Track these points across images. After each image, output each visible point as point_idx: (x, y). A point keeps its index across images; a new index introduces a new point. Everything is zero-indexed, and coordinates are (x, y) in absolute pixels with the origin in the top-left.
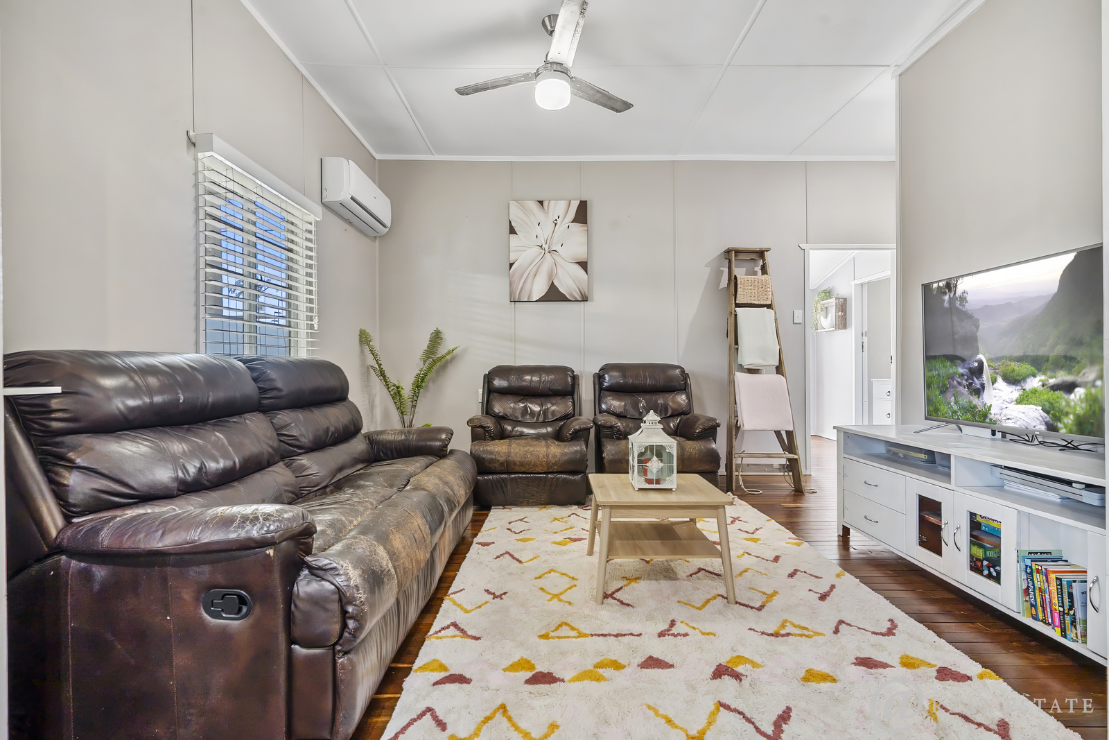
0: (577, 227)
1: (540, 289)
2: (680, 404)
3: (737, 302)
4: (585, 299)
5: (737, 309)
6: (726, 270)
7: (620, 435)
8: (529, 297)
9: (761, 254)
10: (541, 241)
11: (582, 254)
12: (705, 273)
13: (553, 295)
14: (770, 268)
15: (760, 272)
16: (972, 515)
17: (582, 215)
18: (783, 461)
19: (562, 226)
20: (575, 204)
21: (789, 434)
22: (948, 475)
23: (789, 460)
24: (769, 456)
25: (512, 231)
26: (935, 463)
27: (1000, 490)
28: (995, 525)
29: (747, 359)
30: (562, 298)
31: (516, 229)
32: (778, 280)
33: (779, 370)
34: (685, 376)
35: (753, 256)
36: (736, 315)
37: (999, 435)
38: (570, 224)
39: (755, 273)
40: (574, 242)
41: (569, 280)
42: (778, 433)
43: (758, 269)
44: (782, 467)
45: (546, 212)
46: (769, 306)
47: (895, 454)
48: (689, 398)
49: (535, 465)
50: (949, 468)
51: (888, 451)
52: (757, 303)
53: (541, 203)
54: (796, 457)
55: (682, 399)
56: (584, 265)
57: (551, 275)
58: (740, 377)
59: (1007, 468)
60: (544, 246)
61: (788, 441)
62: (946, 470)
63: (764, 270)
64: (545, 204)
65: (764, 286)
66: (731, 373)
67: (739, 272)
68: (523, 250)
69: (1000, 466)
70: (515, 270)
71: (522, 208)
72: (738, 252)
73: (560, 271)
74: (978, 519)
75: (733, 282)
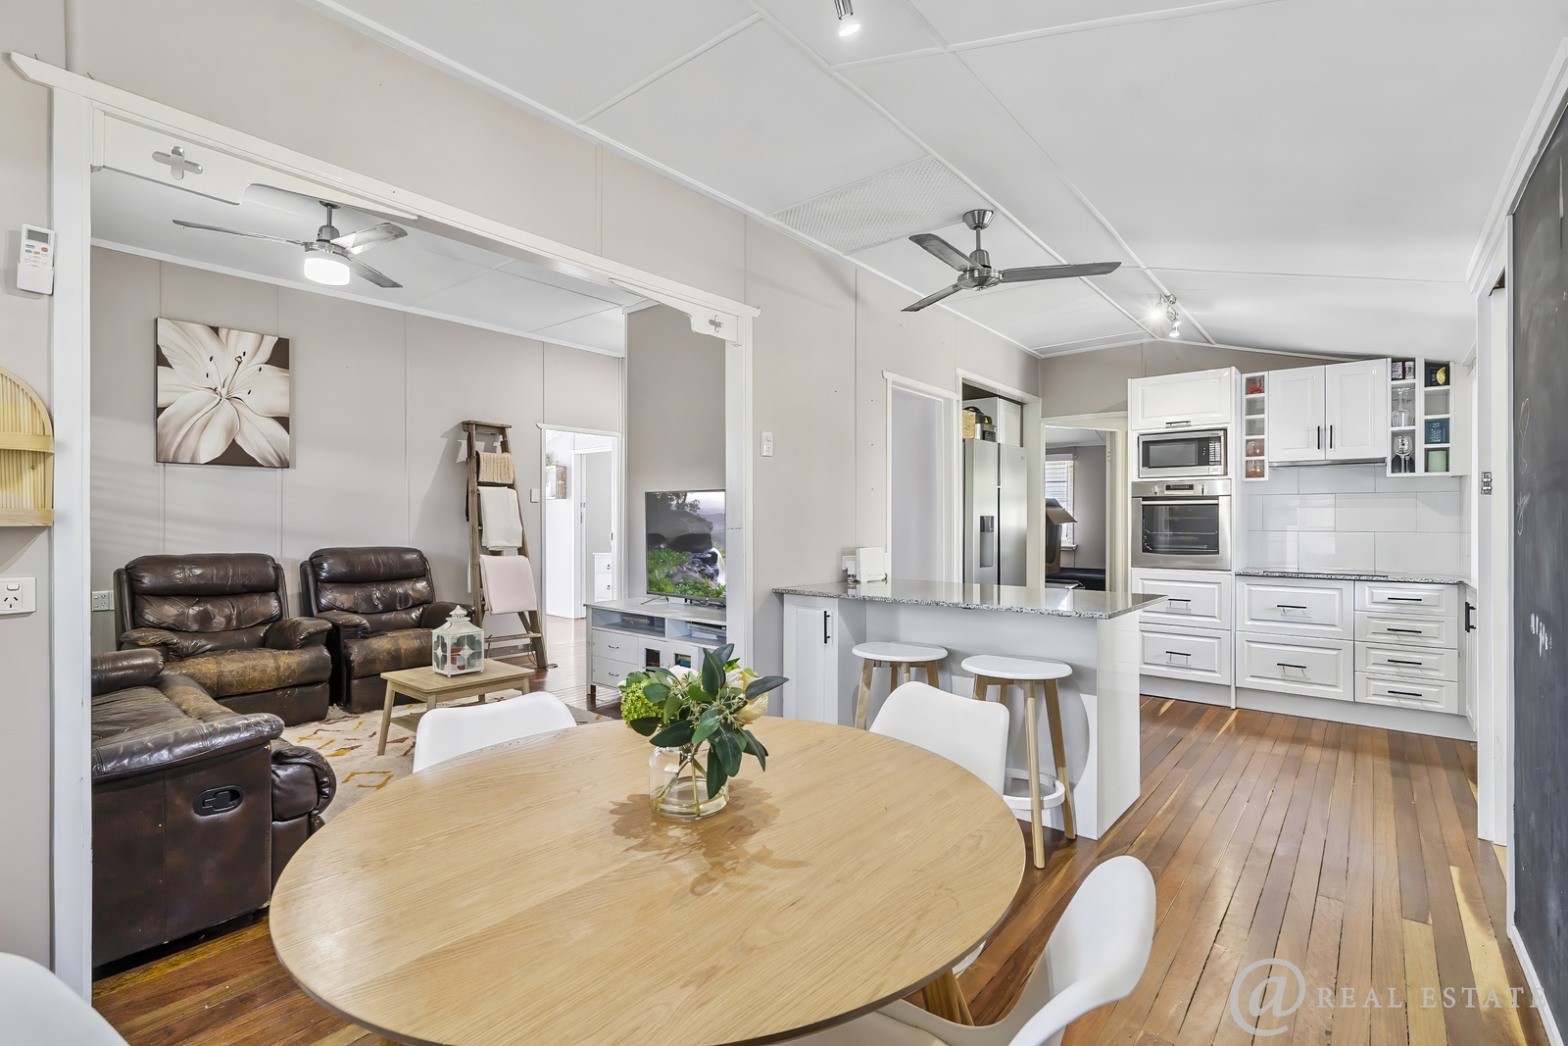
0: (272, 371)
1: (212, 446)
2: (419, 591)
3: (480, 480)
4: (285, 464)
5: (480, 488)
6: (465, 443)
7: (367, 633)
8: (193, 458)
9: (502, 430)
10: (215, 382)
11: (282, 406)
12: (441, 444)
13: (234, 456)
14: (511, 445)
15: (499, 449)
16: (677, 655)
17: (281, 356)
18: (528, 641)
19: (250, 367)
20: (270, 343)
21: (533, 614)
22: (664, 632)
23: (533, 639)
24: (515, 637)
25: (161, 360)
26: (655, 625)
27: (689, 637)
28: (687, 659)
29: (492, 540)
30: (249, 462)
31: (169, 360)
32: (518, 459)
33: (522, 551)
34: (423, 559)
35: (493, 431)
36: (479, 495)
37: (689, 601)
38: (262, 366)
39: (494, 450)
40: (270, 389)
41: (259, 438)
42: (521, 614)
43: (498, 444)
44: (526, 648)
45: (225, 344)
46: (511, 486)
47: (628, 622)
48: (430, 584)
49: (261, 682)
50: (664, 627)
51: (623, 620)
52: (499, 482)
53: (215, 330)
54: (540, 635)
55: (421, 585)
56: (284, 422)
57: (231, 430)
58: (484, 559)
59: (693, 623)
60: (219, 389)
61: (532, 621)
62: (660, 629)
63: (505, 447)
64: (223, 332)
65: (507, 466)
66: (474, 556)
67: (479, 446)
68: (182, 390)
69: (689, 622)
70: (168, 418)
71: (183, 333)
72: (478, 425)
73: (246, 427)
74: (680, 657)
75: (474, 458)
